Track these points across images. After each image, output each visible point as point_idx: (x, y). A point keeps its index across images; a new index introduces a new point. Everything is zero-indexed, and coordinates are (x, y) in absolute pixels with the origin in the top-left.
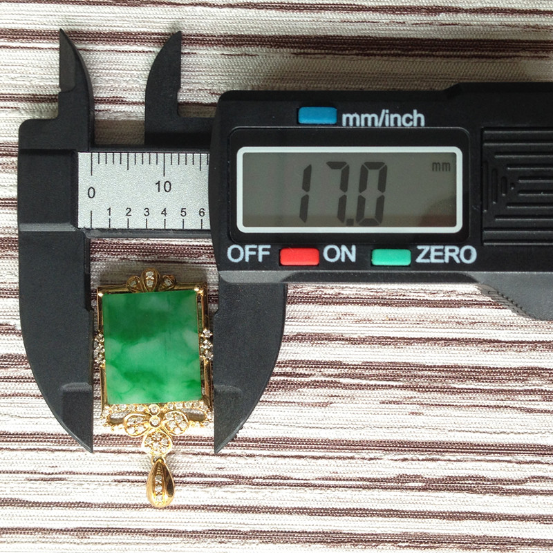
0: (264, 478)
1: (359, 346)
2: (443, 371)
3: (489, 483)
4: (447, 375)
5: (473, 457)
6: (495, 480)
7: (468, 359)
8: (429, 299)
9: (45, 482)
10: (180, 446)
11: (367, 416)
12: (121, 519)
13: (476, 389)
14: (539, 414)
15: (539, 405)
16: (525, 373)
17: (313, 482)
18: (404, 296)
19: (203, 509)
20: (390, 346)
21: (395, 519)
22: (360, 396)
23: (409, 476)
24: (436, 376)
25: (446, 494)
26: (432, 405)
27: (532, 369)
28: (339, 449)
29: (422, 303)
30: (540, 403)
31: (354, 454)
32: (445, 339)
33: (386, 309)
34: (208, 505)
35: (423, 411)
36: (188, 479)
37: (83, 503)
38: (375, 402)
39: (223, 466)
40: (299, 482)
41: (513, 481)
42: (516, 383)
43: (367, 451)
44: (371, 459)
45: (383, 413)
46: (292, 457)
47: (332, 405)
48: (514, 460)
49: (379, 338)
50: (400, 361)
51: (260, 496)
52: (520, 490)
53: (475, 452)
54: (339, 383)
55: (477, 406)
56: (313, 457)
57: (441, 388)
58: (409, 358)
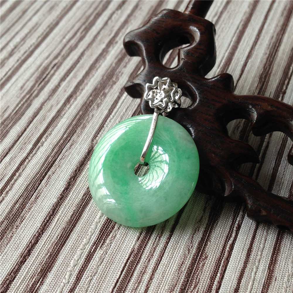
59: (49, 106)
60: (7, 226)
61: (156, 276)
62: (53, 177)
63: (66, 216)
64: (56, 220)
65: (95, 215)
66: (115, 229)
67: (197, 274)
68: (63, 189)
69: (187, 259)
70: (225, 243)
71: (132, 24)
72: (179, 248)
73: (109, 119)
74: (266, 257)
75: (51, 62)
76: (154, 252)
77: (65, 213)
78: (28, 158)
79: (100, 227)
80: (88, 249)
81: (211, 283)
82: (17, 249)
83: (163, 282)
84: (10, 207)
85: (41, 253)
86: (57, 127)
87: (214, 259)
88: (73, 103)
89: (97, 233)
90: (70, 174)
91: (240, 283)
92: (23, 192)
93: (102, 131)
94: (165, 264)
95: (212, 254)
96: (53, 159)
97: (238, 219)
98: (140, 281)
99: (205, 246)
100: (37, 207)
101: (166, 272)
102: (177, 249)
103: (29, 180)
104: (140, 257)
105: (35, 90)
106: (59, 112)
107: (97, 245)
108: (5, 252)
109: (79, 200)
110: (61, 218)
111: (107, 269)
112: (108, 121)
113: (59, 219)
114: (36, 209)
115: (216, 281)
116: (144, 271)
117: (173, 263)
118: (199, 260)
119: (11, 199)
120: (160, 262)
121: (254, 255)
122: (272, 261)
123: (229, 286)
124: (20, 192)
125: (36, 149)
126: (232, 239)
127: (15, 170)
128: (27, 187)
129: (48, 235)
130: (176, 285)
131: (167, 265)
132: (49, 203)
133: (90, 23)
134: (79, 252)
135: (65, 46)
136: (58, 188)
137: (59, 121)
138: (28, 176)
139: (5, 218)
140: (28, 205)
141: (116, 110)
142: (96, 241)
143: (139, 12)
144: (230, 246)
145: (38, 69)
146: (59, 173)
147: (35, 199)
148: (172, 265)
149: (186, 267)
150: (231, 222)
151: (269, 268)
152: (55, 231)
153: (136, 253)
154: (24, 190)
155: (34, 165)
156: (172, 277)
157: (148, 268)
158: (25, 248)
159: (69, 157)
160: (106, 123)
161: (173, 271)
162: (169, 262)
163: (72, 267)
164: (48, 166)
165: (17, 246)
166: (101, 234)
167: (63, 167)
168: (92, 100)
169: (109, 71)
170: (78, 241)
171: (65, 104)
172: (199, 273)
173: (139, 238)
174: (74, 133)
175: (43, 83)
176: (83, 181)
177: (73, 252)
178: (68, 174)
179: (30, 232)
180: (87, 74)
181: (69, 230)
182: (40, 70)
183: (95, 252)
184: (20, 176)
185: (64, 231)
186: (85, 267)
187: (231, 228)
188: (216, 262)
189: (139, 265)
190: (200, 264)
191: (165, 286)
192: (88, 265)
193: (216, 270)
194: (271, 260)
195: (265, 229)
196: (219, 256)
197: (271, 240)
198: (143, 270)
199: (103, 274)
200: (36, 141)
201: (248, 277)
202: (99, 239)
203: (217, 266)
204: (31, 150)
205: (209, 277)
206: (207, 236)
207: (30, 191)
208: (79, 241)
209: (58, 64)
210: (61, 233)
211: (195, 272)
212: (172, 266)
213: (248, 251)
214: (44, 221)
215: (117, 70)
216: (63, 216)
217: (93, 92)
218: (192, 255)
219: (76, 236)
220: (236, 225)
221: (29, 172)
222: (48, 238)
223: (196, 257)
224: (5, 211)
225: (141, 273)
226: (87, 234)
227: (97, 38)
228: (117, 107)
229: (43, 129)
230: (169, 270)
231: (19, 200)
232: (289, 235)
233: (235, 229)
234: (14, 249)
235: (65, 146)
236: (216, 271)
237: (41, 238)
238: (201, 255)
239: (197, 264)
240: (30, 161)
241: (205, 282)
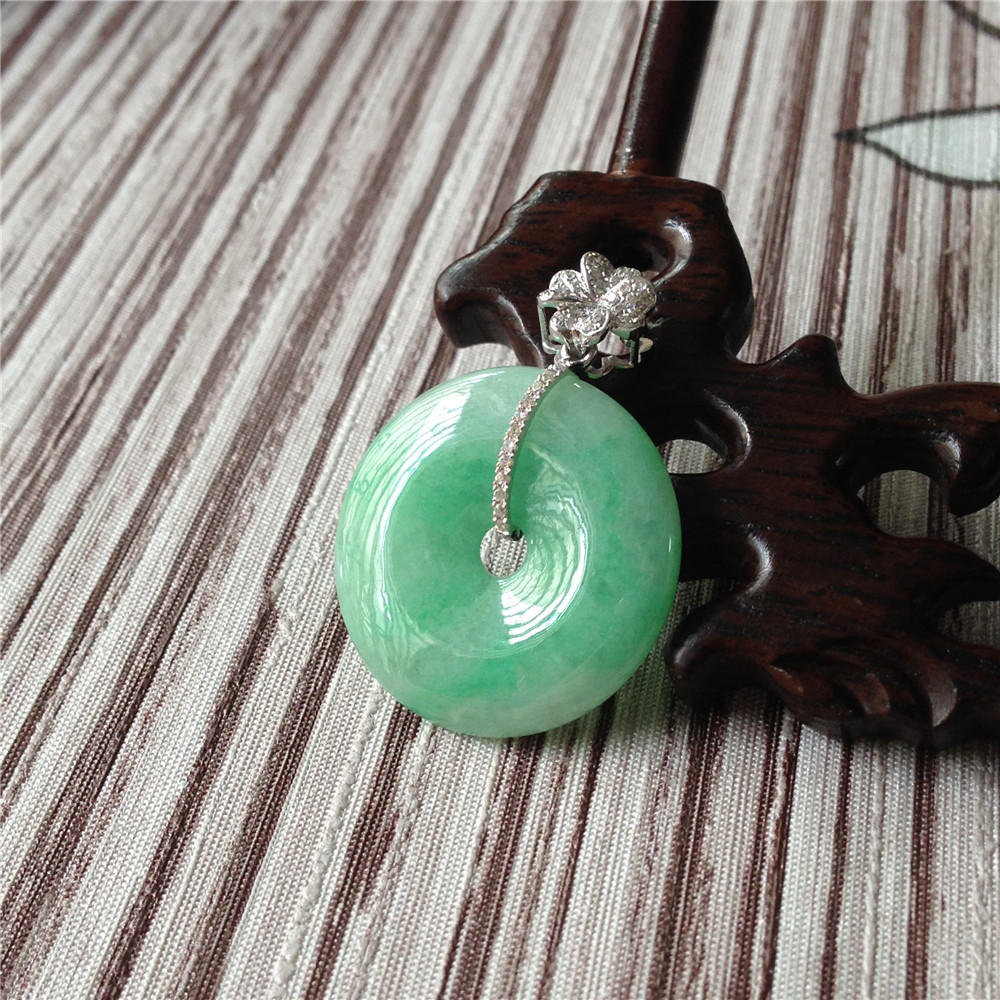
59: (104, 501)
60: (36, 894)
61: (561, 961)
62: (161, 716)
63: (226, 829)
64: (196, 846)
65: (322, 808)
66: (396, 838)
67: (691, 933)
68: (200, 746)
69: (650, 889)
70: (760, 820)
71: (318, 215)
72: (616, 861)
73: (307, 509)
74: (898, 840)
75: (82, 367)
76: (538, 889)
77: (222, 819)
78: (65, 672)
79: (346, 844)
80: (322, 916)
81: (743, 953)
82: (82, 962)
83: (588, 975)
84: (33, 834)
85: (166, 960)
86: (142, 562)
87: (734, 874)
88: (179, 482)
89: (340, 861)
90: (214, 696)
91: (836, 936)
92: (67, 778)
93: (291, 550)
94: (584, 920)
95: (724, 860)
96: (147, 661)
97: (783, 738)
98: (513, 988)
99: (696, 839)
100: (126, 817)
101: (590, 945)
102: (610, 867)
103: (80, 737)
104: (498, 912)
105: (48, 459)
106: (141, 515)
107: (347, 899)
108: (43, 979)
109: (260, 769)
110: (210, 836)
111: (396, 969)
112: (304, 517)
113: (204, 841)
114: (123, 823)
115: (757, 942)
116: (520, 954)
117: (606, 911)
118: (688, 887)
119: (33, 806)
120: (564, 915)
121: (859, 842)
122: (918, 849)
123: (801, 951)
124: (59, 780)
125: (85, 639)
126: (778, 802)
127: (29, 716)
128: (79, 762)
129: (178, 898)
130: (633, 977)
131: (588, 922)
132: (163, 798)
133: (183, 230)
134: (291, 934)
135: (118, 308)
136: (182, 746)
137: (147, 543)
138: (76, 726)
139: (26, 870)
140: (92, 816)
141: (321, 480)
142: (343, 889)
143: (334, 178)
144: (777, 825)
145: (42, 394)
146: (178, 700)
147: (113, 792)
148: (604, 917)
149: (652, 915)
150: (764, 752)
151: (913, 874)
152: (200, 881)
153: (482, 904)
154: (70, 773)
155: (90, 691)
156: (615, 954)
157: (530, 942)
158: (108, 952)
159: (202, 647)
160: (301, 524)
161: (612, 937)
162: (593, 912)
163: (281, 985)
164: (136, 685)
165: (79, 952)
166: (355, 862)
167: (187, 680)
168: (239, 463)
169: (276, 366)
170: (283, 898)
171: (154, 489)
172: (697, 927)
173: (481, 853)
174: (203, 570)
175: (68, 435)
176: (261, 712)
177: (274, 937)
178: (206, 698)
179: (115, 900)
180: (208, 385)
181: (246, 871)
182: (50, 393)
183: (347, 922)
184: (48, 731)
185: (229, 875)
186: (322, 977)
187: (768, 768)
188: (744, 884)
189: (500, 939)
190: (694, 898)
191: (598, 988)
192: (333, 968)
193: (749, 907)
194: (913, 849)
195: (873, 754)
196: (748, 862)
197: (901, 787)
198: (514, 950)
199: (385, 989)
200: (82, 616)
201: (855, 912)
202: (349, 881)
203: (750, 894)
204: (71, 646)
205: (734, 935)
206: (696, 807)
207: (90, 772)
208: (287, 898)
209: (106, 370)
210: (221, 884)
211: (682, 926)
212: (607, 921)
213: (837, 831)
214: (157, 857)
215: (303, 360)
216: (218, 830)
217: (237, 437)
218: (661, 875)
219: (273, 884)
220: (781, 757)
221: (78, 716)
222: (182, 908)
223: (675, 878)
224: (18, 850)
225: (510, 963)
226: (308, 870)
227: (216, 272)
228: (326, 470)
229: (98, 576)
230: (600, 936)
231: (58, 806)
232: (950, 761)
233: (780, 769)
234: (73, 962)
235: (181, 615)
236: (751, 910)
237: (155, 911)
238: (693, 872)
239: (686, 900)
240: (72, 679)
241: (723, 951)
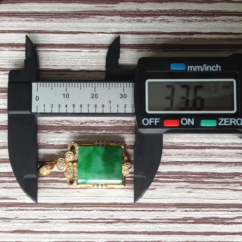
0: (129, 220)
1: (166, 165)
2: (200, 175)
3: (220, 220)
4: (202, 176)
5: (213, 209)
6: (223, 219)
7: (210, 169)
8: (193, 146)
9: (41, 223)
10: (95, 207)
11: (170, 193)
12: (72, 238)
13: (214, 182)
14: (239, 191)
15: (239, 188)
16: (233, 175)
17: (149, 221)
18: (183, 145)
19: (105, 233)
20: (178, 165)
21: (183, 235)
22: (167, 185)
23: (188, 218)
24: (197, 177)
25: (203, 225)
26: (196, 188)
27: (236, 173)
28: (159, 207)
29: (190, 148)
30: (239, 187)
31: (165, 209)
32: (200, 162)
33: (176, 150)
34: (107, 231)
35: (193, 191)
36: (99, 221)
37: (56, 231)
38: (173, 188)
39: (113, 215)
40: (143, 221)
41: (230, 219)
42: (230, 179)
43: (171, 208)
44: (172, 211)
45: (177, 192)
46: (141, 211)
47: (156, 189)
48: (230, 210)
49: (174, 162)
50: (183, 171)
51: (128, 227)
52: (233, 222)
53: (214, 207)
54: (158, 180)
55: (214, 189)
56: (149, 211)
57: (199, 182)
58: (186, 169)
